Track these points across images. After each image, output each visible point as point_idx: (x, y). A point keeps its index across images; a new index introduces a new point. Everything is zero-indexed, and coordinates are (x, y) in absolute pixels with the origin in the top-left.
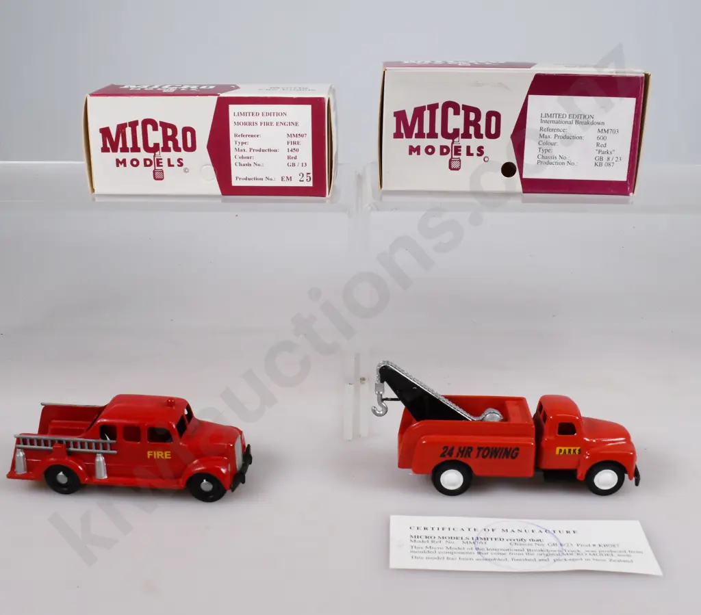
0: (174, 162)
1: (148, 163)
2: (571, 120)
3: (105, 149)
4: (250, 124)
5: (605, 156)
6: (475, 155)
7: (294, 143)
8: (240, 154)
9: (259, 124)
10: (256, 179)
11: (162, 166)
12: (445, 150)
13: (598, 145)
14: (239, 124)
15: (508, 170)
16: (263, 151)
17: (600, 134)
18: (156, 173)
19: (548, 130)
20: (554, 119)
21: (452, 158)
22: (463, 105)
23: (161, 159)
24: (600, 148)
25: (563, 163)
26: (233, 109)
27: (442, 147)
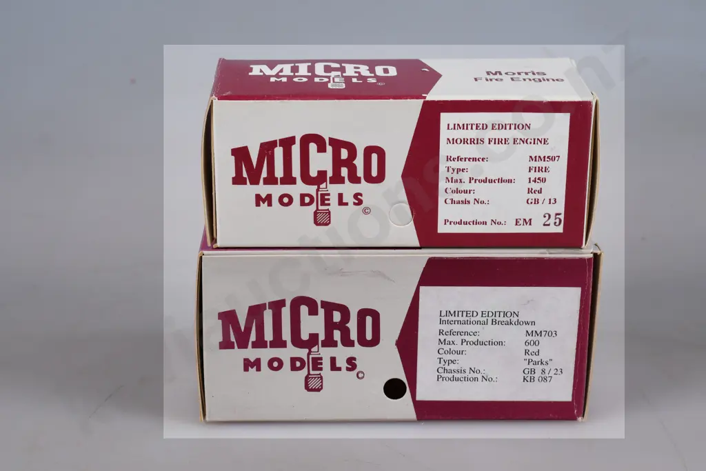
0: (349, 198)
1: (307, 200)
2: (485, 319)
3: (238, 180)
4: (472, 141)
5: (539, 368)
6: (344, 369)
7: (540, 170)
8: (453, 186)
9: (486, 141)
10: (475, 223)
11: (329, 205)
12: (298, 364)
13: (526, 352)
14: (454, 141)
15: (394, 389)
16: (491, 181)
17: (530, 338)
18: (319, 216)
19: (451, 333)
20: (460, 318)
21: (309, 374)
22: (322, 302)
23: (329, 195)
24: (530, 357)
25: (475, 379)
26: (446, 118)
27: (293, 360)
